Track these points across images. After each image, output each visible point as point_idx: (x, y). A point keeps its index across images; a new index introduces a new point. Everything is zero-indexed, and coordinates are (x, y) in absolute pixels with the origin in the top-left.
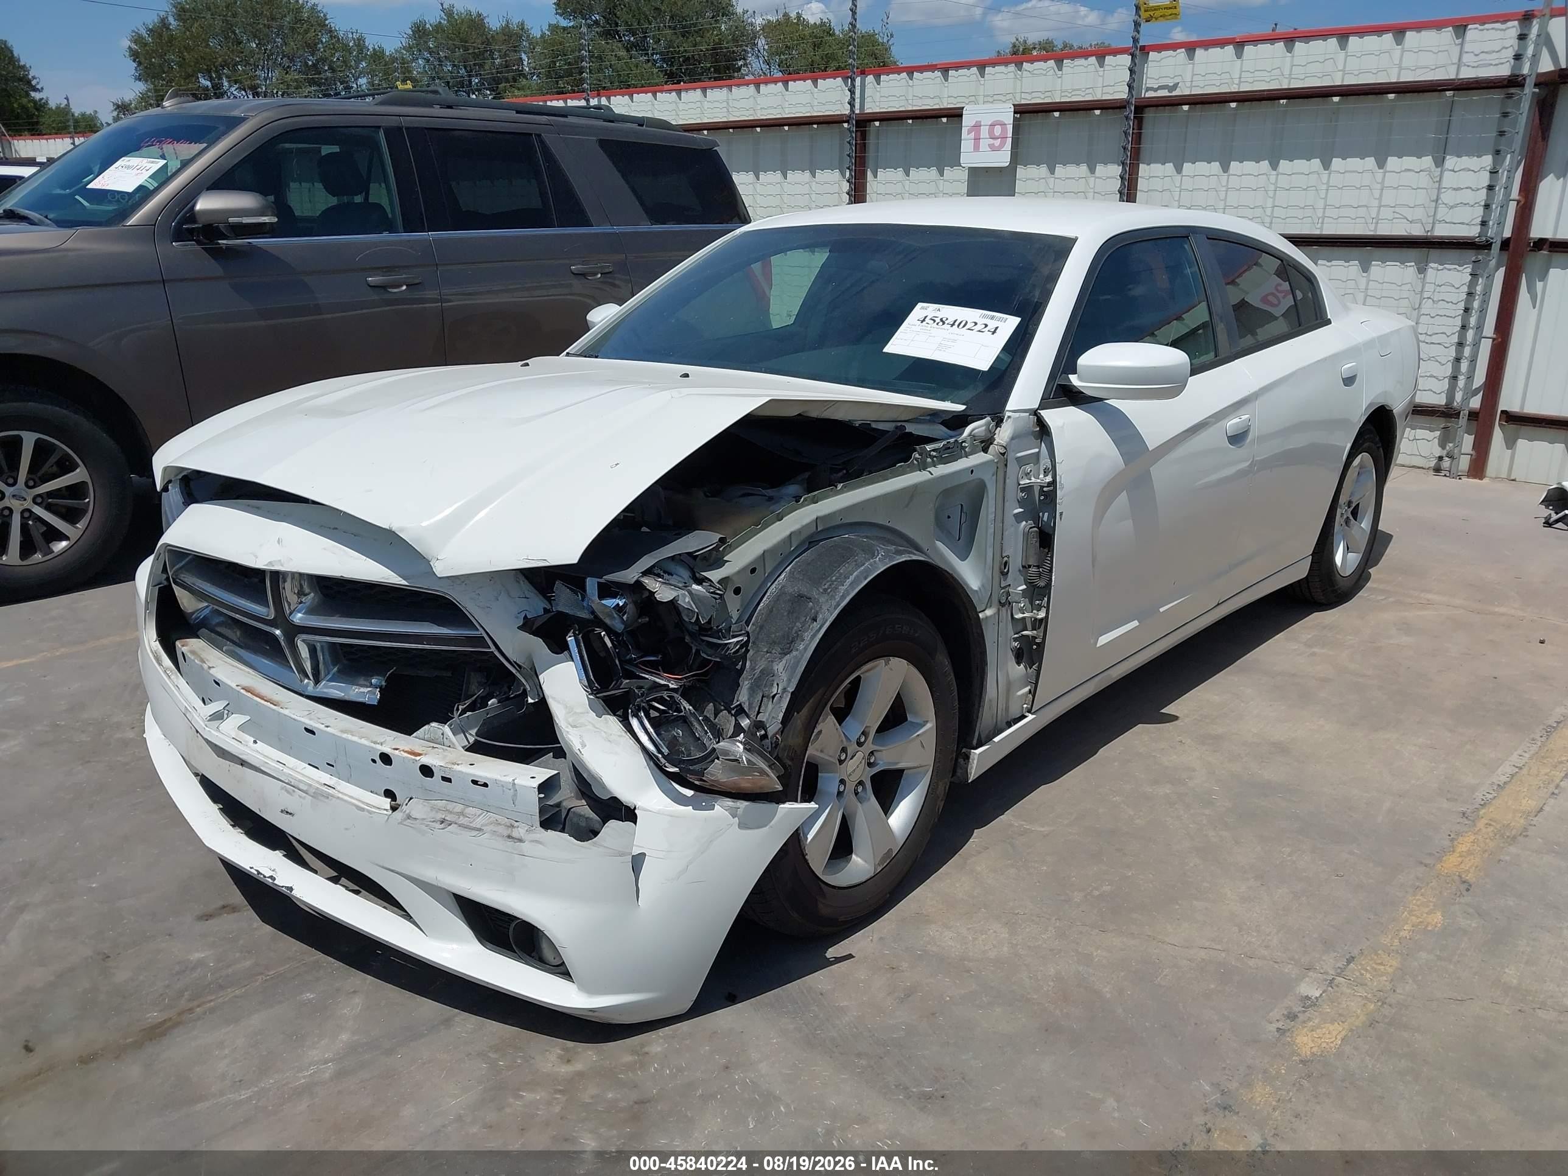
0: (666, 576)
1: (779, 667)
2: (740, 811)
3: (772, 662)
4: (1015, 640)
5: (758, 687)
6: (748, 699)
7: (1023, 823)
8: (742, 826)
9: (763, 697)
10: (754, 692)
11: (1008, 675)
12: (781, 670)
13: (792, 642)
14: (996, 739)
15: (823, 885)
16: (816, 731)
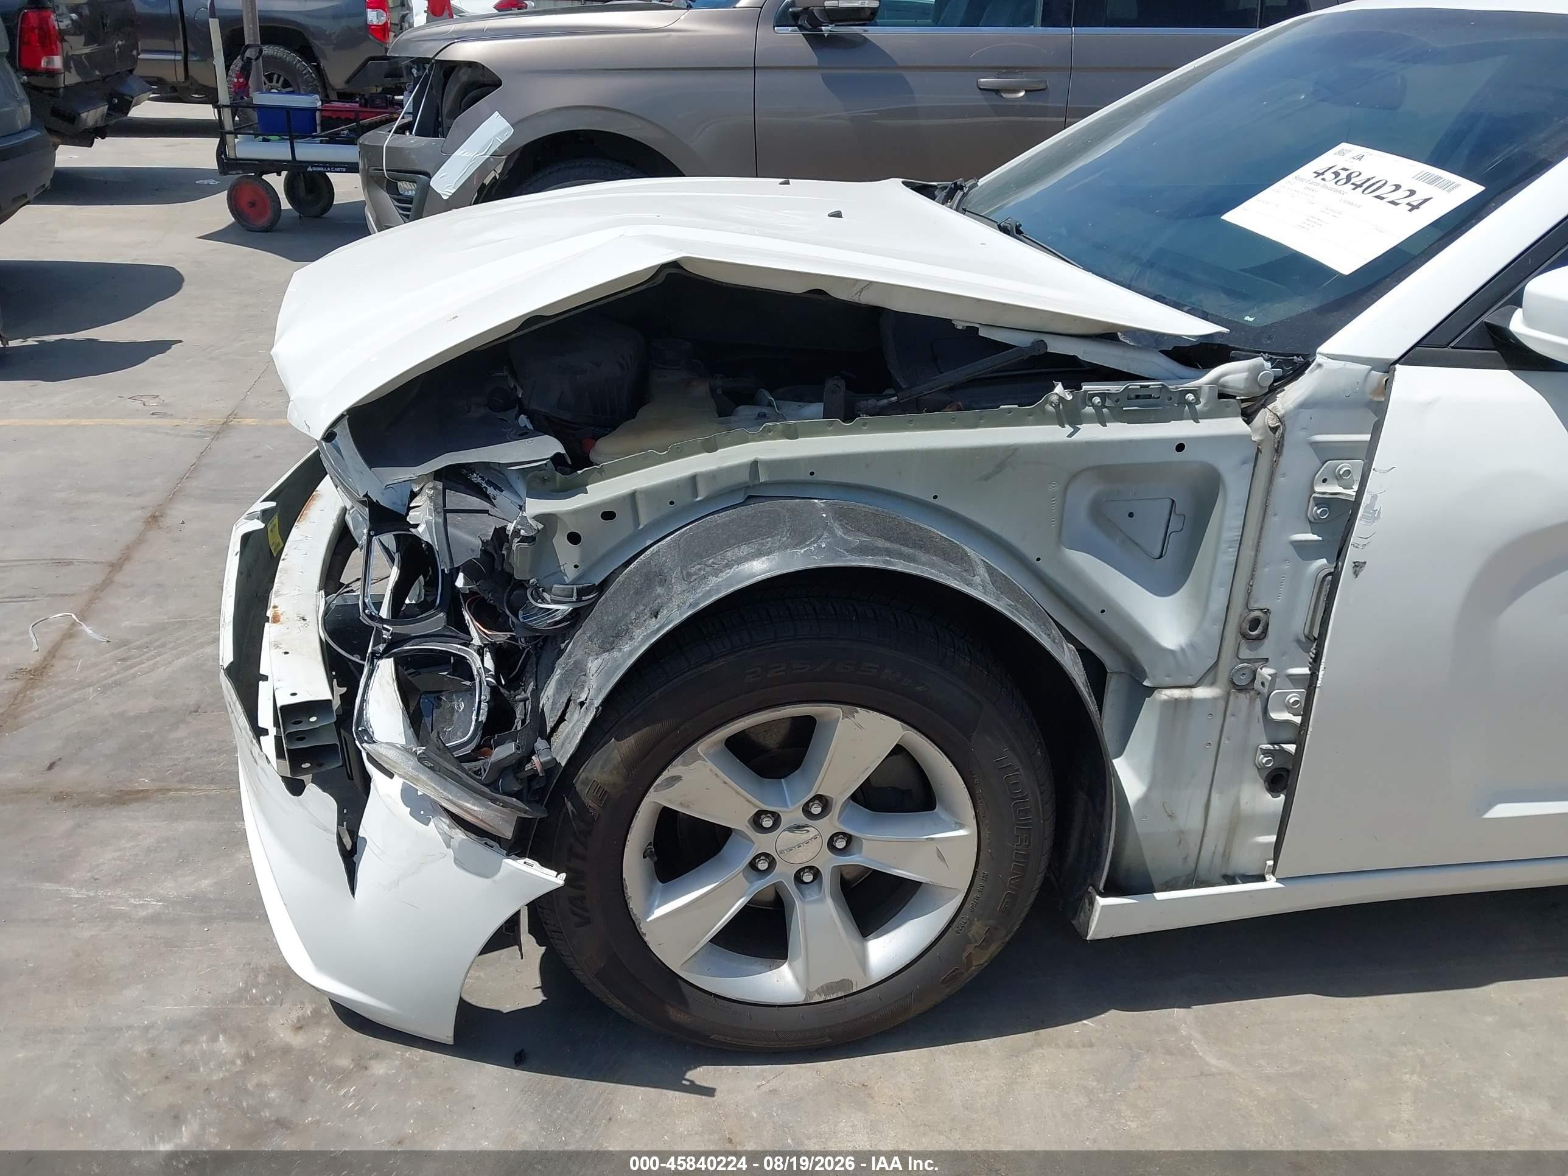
0: (491, 491)
1: (593, 665)
2: (454, 843)
3: (589, 654)
4: (1266, 752)
5: (568, 683)
6: (554, 695)
7: (1198, 1036)
8: (458, 862)
9: (569, 700)
10: (561, 689)
11: (1237, 802)
12: (594, 669)
13: (617, 636)
14: (1159, 896)
16: (666, 774)
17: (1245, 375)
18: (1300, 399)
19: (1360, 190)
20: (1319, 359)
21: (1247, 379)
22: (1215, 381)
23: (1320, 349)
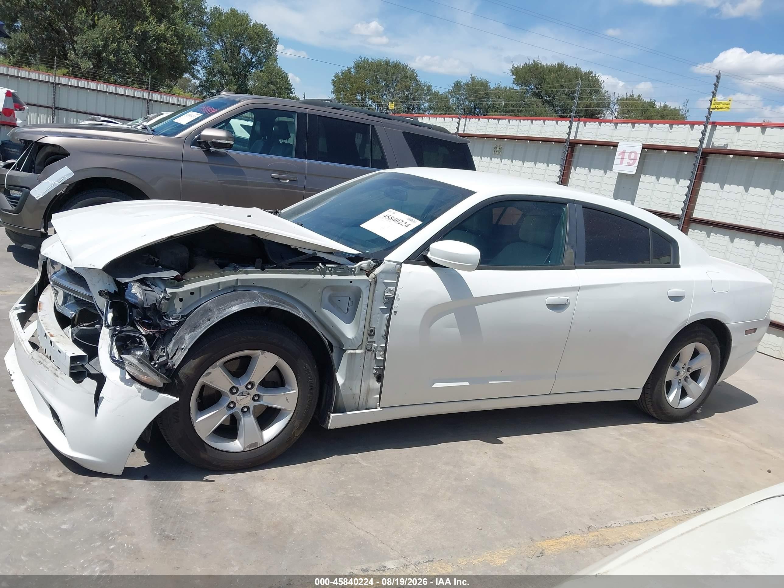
0: (152, 286)
1: (187, 337)
2: (142, 391)
3: (186, 334)
4: (376, 369)
5: (178, 343)
6: (172, 347)
7: (360, 459)
8: (142, 397)
9: (178, 348)
10: (175, 345)
11: (369, 385)
12: (187, 338)
13: (196, 327)
14: (348, 413)
15: (205, 444)
16: (207, 372)
17: (367, 264)
18: (380, 271)
19: (394, 221)
20: (385, 261)
21: (367, 265)
22: (359, 266)
23: (385, 259)
